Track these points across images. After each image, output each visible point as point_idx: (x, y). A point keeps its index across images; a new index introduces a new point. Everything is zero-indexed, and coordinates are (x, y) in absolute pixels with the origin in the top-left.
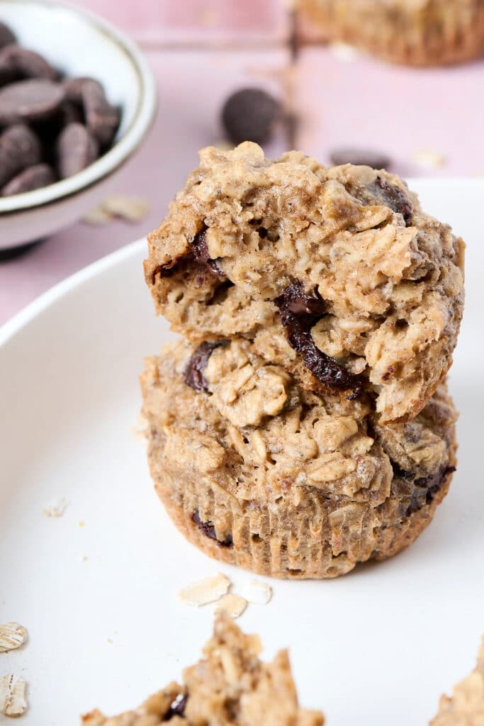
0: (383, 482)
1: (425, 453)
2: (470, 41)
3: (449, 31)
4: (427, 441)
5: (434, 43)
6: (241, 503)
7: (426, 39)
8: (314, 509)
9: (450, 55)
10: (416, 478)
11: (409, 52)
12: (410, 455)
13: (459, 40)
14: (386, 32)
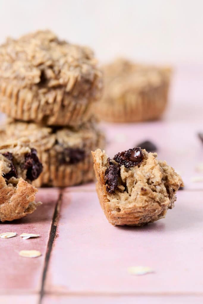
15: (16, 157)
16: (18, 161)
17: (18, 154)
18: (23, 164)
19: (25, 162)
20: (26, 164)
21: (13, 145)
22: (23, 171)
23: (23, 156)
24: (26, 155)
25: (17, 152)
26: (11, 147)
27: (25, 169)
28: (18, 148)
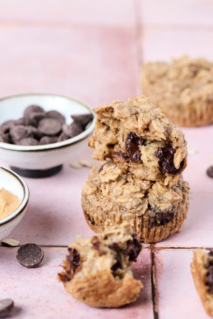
0: (142, 209)
1: (161, 205)
2: (205, 117)
3: (198, 113)
4: (164, 202)
5: (193, 117)
6: (97, 206)
7: (190, 116)
8: (117, 212)
9: (198, 123)
10: (156, 212)
11: (184, 120)
12: (156, 204)
13: (201, 117)
14: (176, 114)
15: (120, 245)
16: (122, 248)
17: (121, 243)
18: (126, 250)
19: (128, 248)
20: (128, 250)
21: (117, 234)
22: (125, 257)
23: (126, 244)
24: (128, 242)
25: (120, 240)
26: (114, 235)
27: (128, 255)
28: (121, 236)
